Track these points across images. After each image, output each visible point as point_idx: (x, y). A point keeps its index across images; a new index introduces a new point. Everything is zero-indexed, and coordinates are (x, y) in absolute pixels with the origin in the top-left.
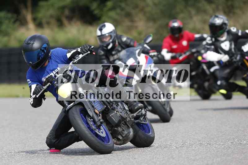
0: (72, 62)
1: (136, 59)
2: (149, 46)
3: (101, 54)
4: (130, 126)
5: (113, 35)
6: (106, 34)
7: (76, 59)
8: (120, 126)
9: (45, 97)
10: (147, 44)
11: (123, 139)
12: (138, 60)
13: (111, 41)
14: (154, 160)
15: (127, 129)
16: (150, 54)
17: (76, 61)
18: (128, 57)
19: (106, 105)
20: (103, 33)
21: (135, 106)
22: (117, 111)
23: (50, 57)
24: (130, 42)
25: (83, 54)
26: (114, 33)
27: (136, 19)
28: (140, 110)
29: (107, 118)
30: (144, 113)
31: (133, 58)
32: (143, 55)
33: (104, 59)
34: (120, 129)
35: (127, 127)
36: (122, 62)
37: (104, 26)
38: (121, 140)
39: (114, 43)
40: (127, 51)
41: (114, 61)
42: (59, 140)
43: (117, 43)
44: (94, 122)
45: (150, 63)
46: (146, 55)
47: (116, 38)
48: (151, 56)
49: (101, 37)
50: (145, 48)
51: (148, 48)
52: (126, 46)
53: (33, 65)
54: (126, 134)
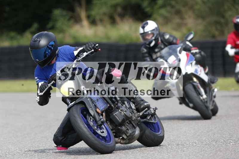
0: (76, 60)
1: (177, 56)
2: (191, 43)
3: (143, 52)
4: (135, 126)
5: (156, 33)
6: (148, 32)
7: (80, 57)
8: (124, 125)
9: (51, 95)
10: (189, 41)
11: (128, 138)
12: (179, 58)
13: (153, 38)
14: (203, 152)
15: (132, 128)
16: (192, 51)
17: (80, 59)
18: (170, 55)
19: (110, 104)
20: (146, 31)
21: (141, 105)
22: (121, 110)
23: (58, 54)
24: (173, 39)
25: (87, 52)
26: (157, 31)
27: (186, 16)
28: (147, 109)
29: (111, 117)
30: (153, 112)
31: (174, 55)
32: (184, 53)
33: (147, 57)
34: (124, 128)
35: (132, 126)
36: (164, 59)
37: (147, 24)
38: (125, 139)
39: (157, 40)
40: (170, 49)
41: (157, 58)
42: (65, 138)
43: (160, 41)
44: (95, 121)
45: (192, 60)
46: (188, 53)
47: (158, 36)
48: (192, 53)
49: (144, 35)
50: (188, 45)
51: (191, 45)
52: (169, 43)
53: (40, 62)
54: (131, 133)
